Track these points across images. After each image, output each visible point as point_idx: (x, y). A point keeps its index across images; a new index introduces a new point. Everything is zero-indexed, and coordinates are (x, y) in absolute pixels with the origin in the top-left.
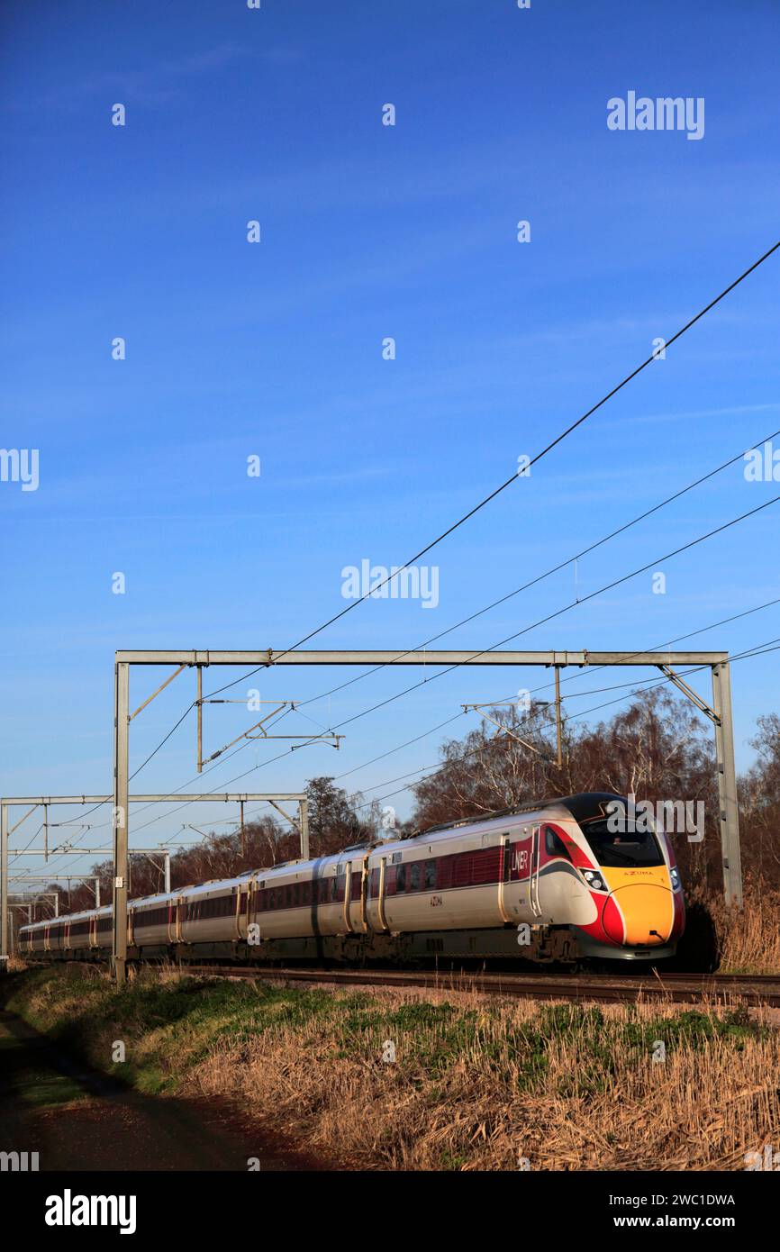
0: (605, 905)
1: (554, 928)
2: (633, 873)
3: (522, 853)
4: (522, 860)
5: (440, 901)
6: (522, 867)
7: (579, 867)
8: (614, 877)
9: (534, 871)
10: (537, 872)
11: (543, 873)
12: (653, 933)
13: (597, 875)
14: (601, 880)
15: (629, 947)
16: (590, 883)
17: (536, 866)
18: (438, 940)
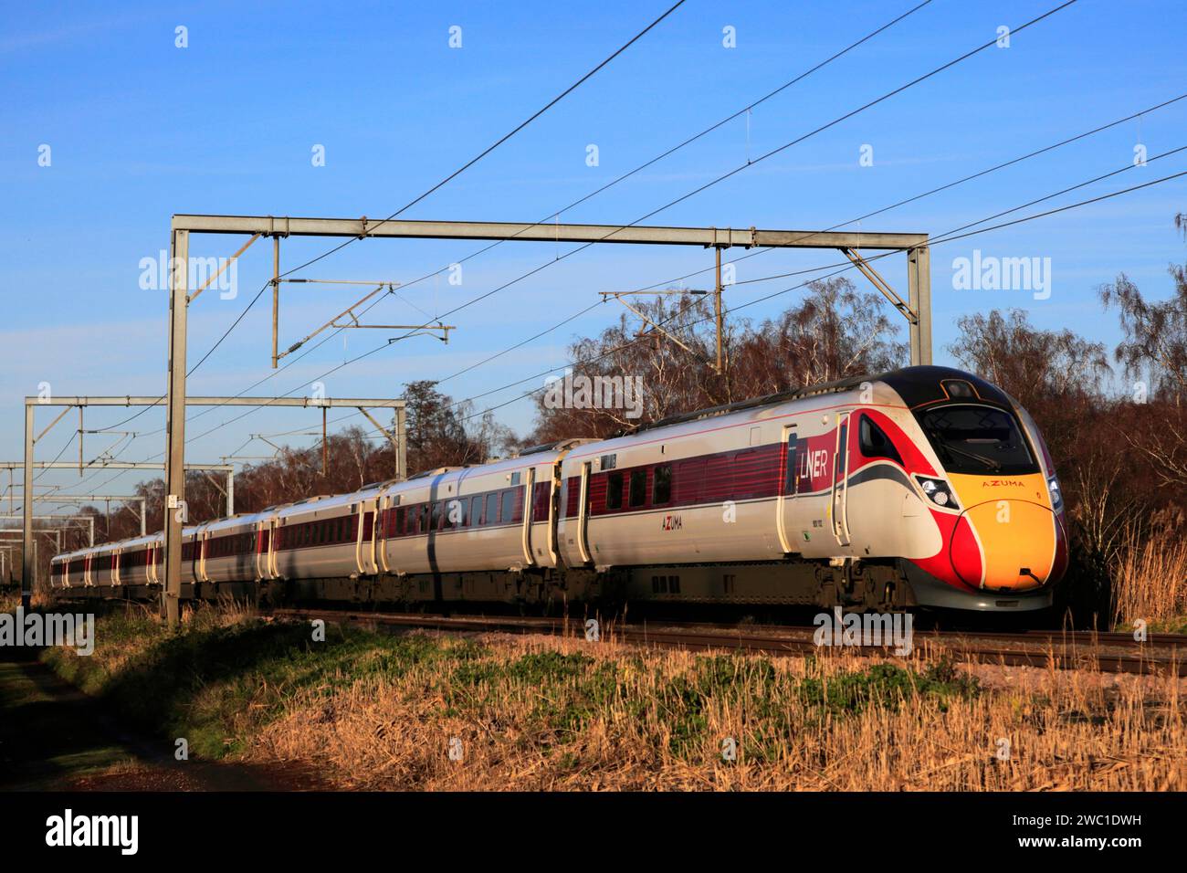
0: (954, 529)
1: (868, 562)
2: (995, 483)
3: (818, 453)
4: (817, 464)
5: (678, 523)
6: (817, 474)
7: (914, 475)
8: (966, 488)
9: (839, 477)
10: (845, 481)
11: (852, 483)
12: (1025, 572)
13: (942, 486)
14: (948, 492)
15: (987, 592)
16: (931, 496)
17: (842, 471)
18: (671, 578)
